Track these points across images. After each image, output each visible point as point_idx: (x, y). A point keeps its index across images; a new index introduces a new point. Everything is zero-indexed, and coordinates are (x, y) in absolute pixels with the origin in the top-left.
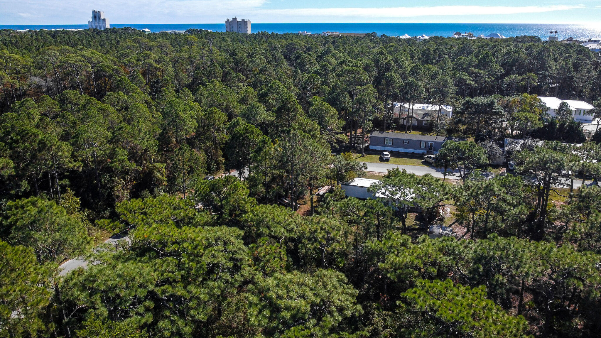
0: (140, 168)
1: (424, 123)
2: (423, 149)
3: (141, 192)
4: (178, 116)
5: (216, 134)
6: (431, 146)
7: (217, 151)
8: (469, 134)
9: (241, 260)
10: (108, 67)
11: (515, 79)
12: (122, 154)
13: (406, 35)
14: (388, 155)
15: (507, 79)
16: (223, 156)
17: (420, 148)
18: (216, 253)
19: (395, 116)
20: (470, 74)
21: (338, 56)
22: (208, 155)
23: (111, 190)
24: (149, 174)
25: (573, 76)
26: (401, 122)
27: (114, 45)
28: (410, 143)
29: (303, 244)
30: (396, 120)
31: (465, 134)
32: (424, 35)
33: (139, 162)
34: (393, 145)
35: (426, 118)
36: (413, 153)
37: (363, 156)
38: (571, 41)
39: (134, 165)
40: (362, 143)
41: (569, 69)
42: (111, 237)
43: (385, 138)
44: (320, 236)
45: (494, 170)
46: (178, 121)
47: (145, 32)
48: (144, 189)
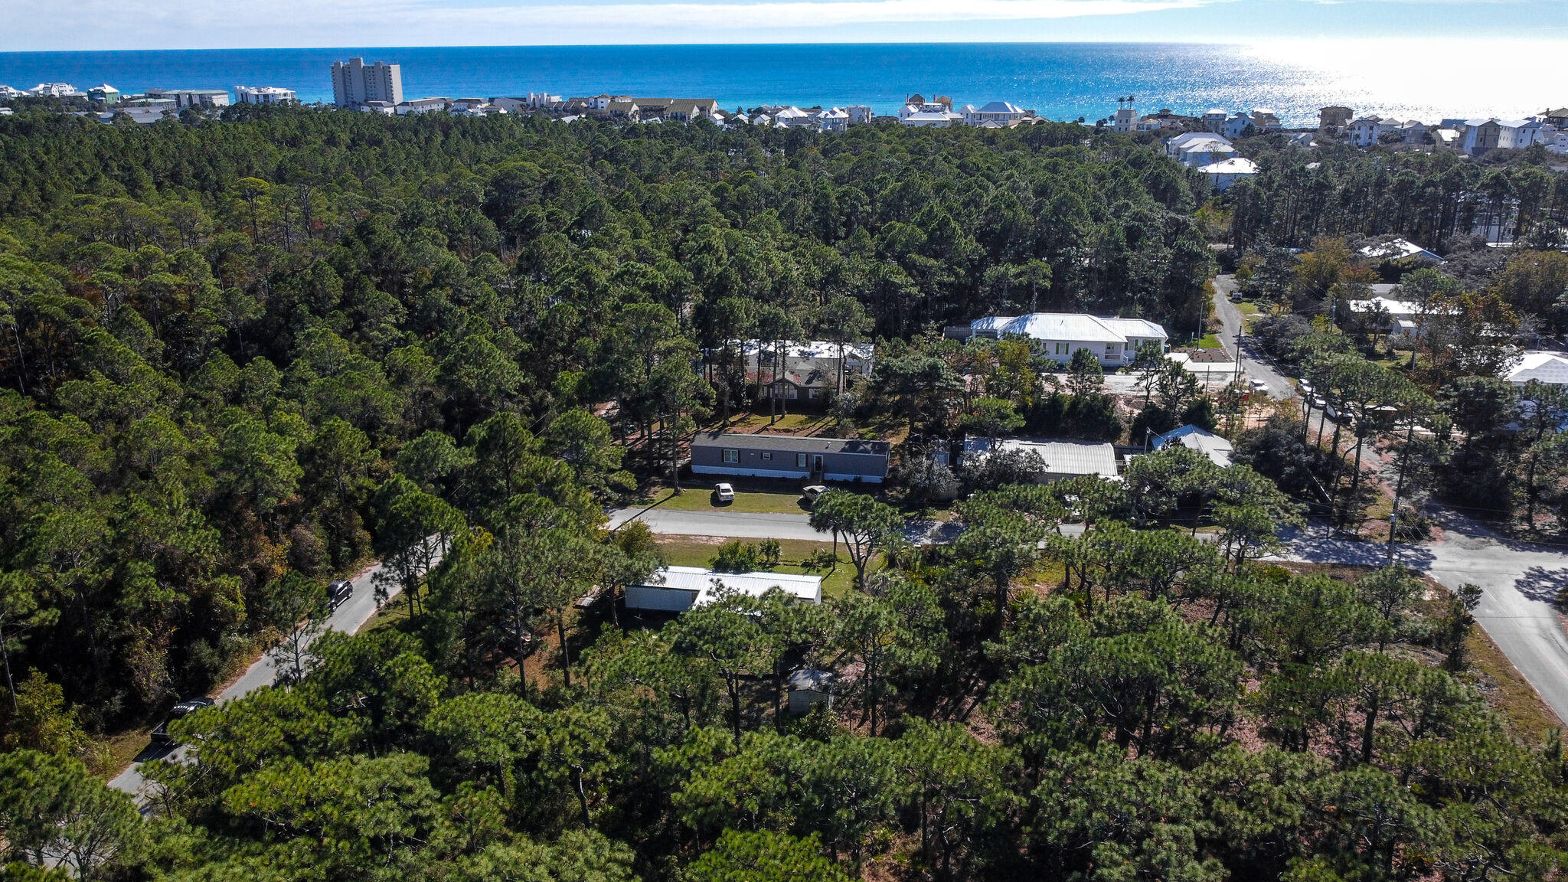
0: (185, 598)
1: (811, 393)
2: (802, 469)
3: (189, 644)
4: (259, 464)
5: (346, 479)
6: (818, 462)
7: (349, 518)
8: (905, 416)
9: (431, 817)
10: (50, 302)
11: (1005, 275)
12: (142, 571)
13: (794, 108)
14: (728, 490)
15: (991, 272)
16: (365, 527)
17: (796, 467)
18: (383, 817)
19: (748, 380)
20: (910, 268)
21: (616, 235)
22: (330, 527)
23: (120, 647)
24: (203, 602)
25: (1126, 259)
26: (762, 394)
27: (31, 175)
28: (776, 458)
29: (541, 771)
30: (752, 390)
31: (895, 418)
32: (836, 109)
33: (178, 583)
34: (740, 463)
35: (816, 383)
36: (784, 479)
37: (677, 493)
38: (1166, 117)
39: (173, 595)
40: (677, 456)
41: (1116, 242)
42: (135, 760)
43: (722, 450)
44: (571, 751)
45: (939, 513)
46: (258, 474)
47: (103, 94)
48: (196, 637)
